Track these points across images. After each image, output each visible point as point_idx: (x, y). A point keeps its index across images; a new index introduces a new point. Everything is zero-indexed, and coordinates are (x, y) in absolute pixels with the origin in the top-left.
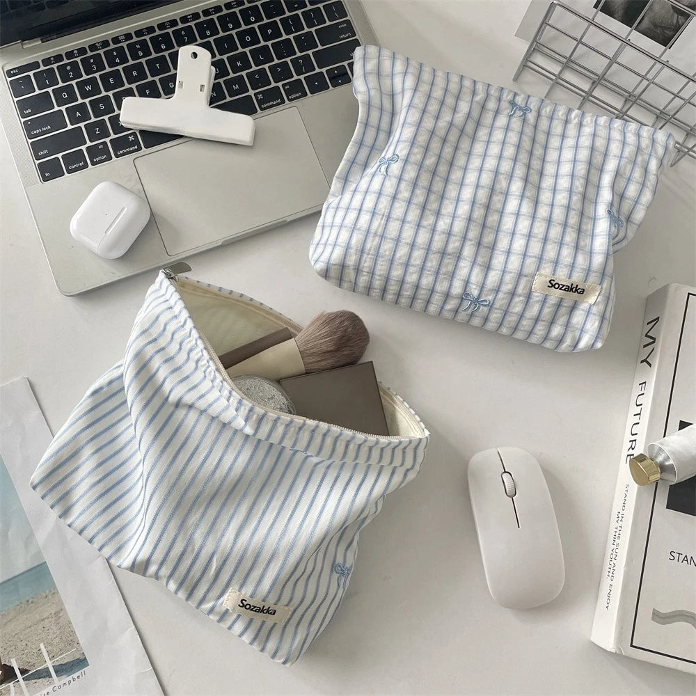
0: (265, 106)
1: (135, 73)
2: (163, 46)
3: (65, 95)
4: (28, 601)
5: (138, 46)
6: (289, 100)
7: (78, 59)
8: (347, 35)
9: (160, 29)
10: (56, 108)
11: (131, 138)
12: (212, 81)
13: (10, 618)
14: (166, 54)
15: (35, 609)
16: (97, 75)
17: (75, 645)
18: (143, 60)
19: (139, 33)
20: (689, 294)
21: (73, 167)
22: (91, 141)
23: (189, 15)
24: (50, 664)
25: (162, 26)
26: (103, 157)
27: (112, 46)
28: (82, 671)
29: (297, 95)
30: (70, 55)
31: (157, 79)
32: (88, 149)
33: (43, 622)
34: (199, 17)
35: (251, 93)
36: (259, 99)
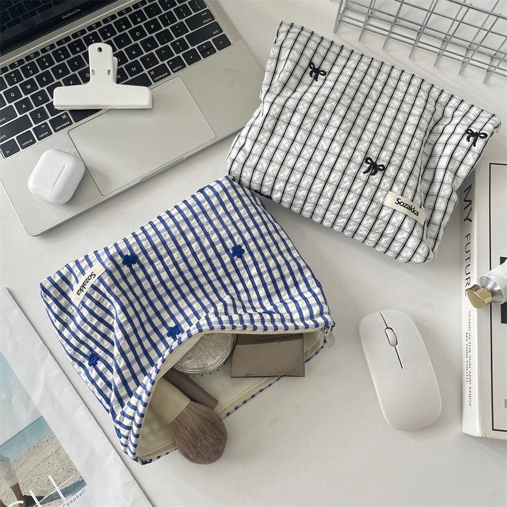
0: (157, 79)
1: (60, 71)
2: (78, 49)
3: (12, 95)
4: (34, 446)
5: (60, 52)
6: (174, 72)
7: (19, 68)
8: (208, 20)
9: (74, 38)
10: (8, 105)
11: (64, 117)
12: (116, 67)
13: (23, 461)
14: (81, 54)
16: (34, 77)
17: (74, 472)
18: (65, 61)
19: (59, 43)
20: (490, 164)
21: (25, 144)
22: (35, 124)
23: (93, 25)
24: (58, 489)
25: (75, 36)
26: (45, 134)
27: (42, 55)
28: (82, 489)
29: (179, 67)
30: (12, 66)
31: (76, 72)
32: (34, 129)
33: (47, 460)
34: (101, 25)
35: (146, 71)
36: (152, 74)
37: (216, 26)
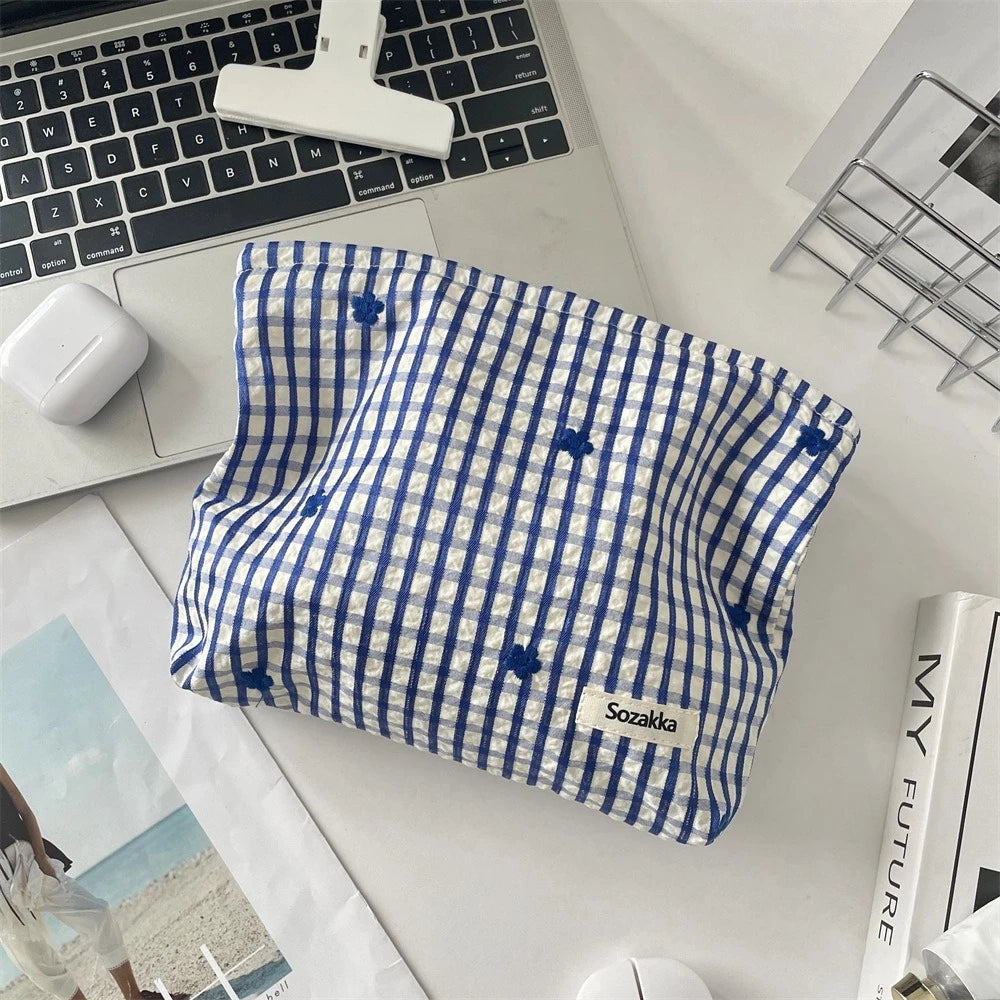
0: (365, 192)
1: (135, 112)
2: (192, 66)
3: (4, 142)
5: (147, 63)
6: (411, 186)
7: (37, 78)
8: (529, 74)
9: (190, 35)
11: (115, 231)
14: (196, 80)
15: (182, 888)
16: (67, 109)
18: (153, 90)
19: (152, 38)
21: (2, 276)
22: (41, 231)
23: (247, 13)
25: (194, 29)
26: (59, 263)
27: (101, 59)
29: (427, 178)
30: (23, 68)
31: (174, 125)
32: (33, 244)
34: (264, 18)
35: (343, 166)
36: (356, 178)
37: (544, 96)
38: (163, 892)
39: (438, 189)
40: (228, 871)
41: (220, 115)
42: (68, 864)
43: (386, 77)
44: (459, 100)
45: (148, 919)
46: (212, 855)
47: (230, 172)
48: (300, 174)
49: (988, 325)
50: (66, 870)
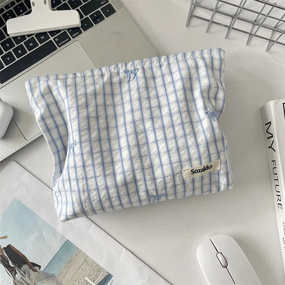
6: (73, 38)
14: (1, 28)
15: (74, 263)
34: (15, 4)
35: (52, 38)
36: (56, 41)
38: (69, 266)
39: (81, 36)
40: (86, 254)
41: (11, 36)
42: (40, 267)
43: (55, 8)
44: (79, 8)
45: (67, 275)
46: (80, 251)
47: (20, 52)
48: (40, 45)
49: (255, 21)
50: (40, 269)
